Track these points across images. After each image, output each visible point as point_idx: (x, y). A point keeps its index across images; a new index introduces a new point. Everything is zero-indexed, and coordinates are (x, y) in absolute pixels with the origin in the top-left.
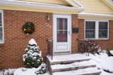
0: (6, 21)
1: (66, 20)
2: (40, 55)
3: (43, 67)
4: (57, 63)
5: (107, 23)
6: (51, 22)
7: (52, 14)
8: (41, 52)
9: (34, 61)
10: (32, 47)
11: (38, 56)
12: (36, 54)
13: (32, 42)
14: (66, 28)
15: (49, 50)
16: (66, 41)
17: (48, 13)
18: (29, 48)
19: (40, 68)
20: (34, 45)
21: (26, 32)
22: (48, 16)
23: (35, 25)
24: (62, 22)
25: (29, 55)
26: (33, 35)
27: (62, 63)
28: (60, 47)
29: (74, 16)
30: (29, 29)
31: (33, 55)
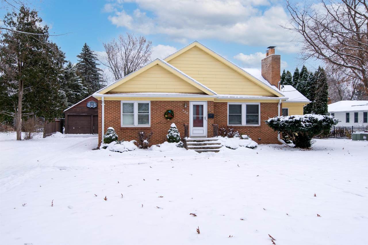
0: (152, 109)
1: (202, 106)
2: (179, 135)
3: (181, 143)
4: (191, 141)
5: (258, 106)
6: (187, 109)
7: (188, 102)
8: (179, 133)
9: (175, 138)
10: (173, 129)
11: (177, 135)
12: (176, 133)
13: (173, 125)
14: (202, 114)
15: (186, 133)
16: (203, 126)
17: (185, 101)
18: (171, 130)
19: (179, 143)
20: (175, 127)
21: (167, 118)
22: (185, 104)
23: (174, 111)
24: (198, 109)
25: (171, 134)
26: (172, 120)
27: (194, 141)
28: (195, 132)
29: (209, 103)
30: (170, 115)
31: (175, 134)
